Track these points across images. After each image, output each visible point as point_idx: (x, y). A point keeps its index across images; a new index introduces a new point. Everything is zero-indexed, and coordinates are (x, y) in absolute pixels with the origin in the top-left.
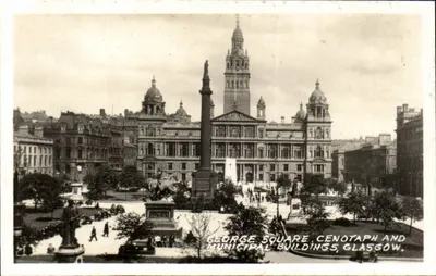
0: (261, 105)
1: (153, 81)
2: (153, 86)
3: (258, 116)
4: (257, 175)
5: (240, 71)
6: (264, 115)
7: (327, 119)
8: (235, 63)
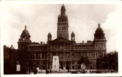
0: (73, 35)
1: (26, 27)
2: (25, 29)
3: (72, 39)
4: (71, 66)
5: (64, 23)
6: (74, 39)
7: (104, 40)
8: (62, 20)
